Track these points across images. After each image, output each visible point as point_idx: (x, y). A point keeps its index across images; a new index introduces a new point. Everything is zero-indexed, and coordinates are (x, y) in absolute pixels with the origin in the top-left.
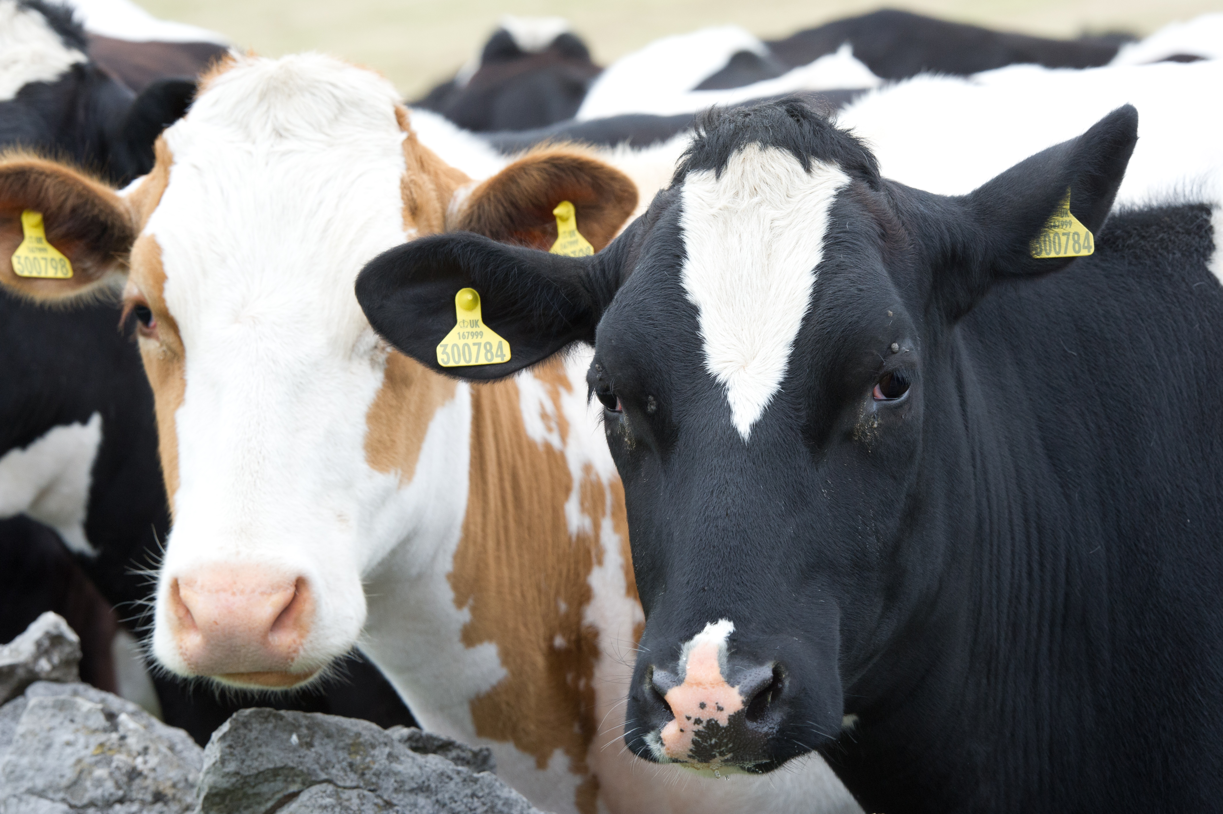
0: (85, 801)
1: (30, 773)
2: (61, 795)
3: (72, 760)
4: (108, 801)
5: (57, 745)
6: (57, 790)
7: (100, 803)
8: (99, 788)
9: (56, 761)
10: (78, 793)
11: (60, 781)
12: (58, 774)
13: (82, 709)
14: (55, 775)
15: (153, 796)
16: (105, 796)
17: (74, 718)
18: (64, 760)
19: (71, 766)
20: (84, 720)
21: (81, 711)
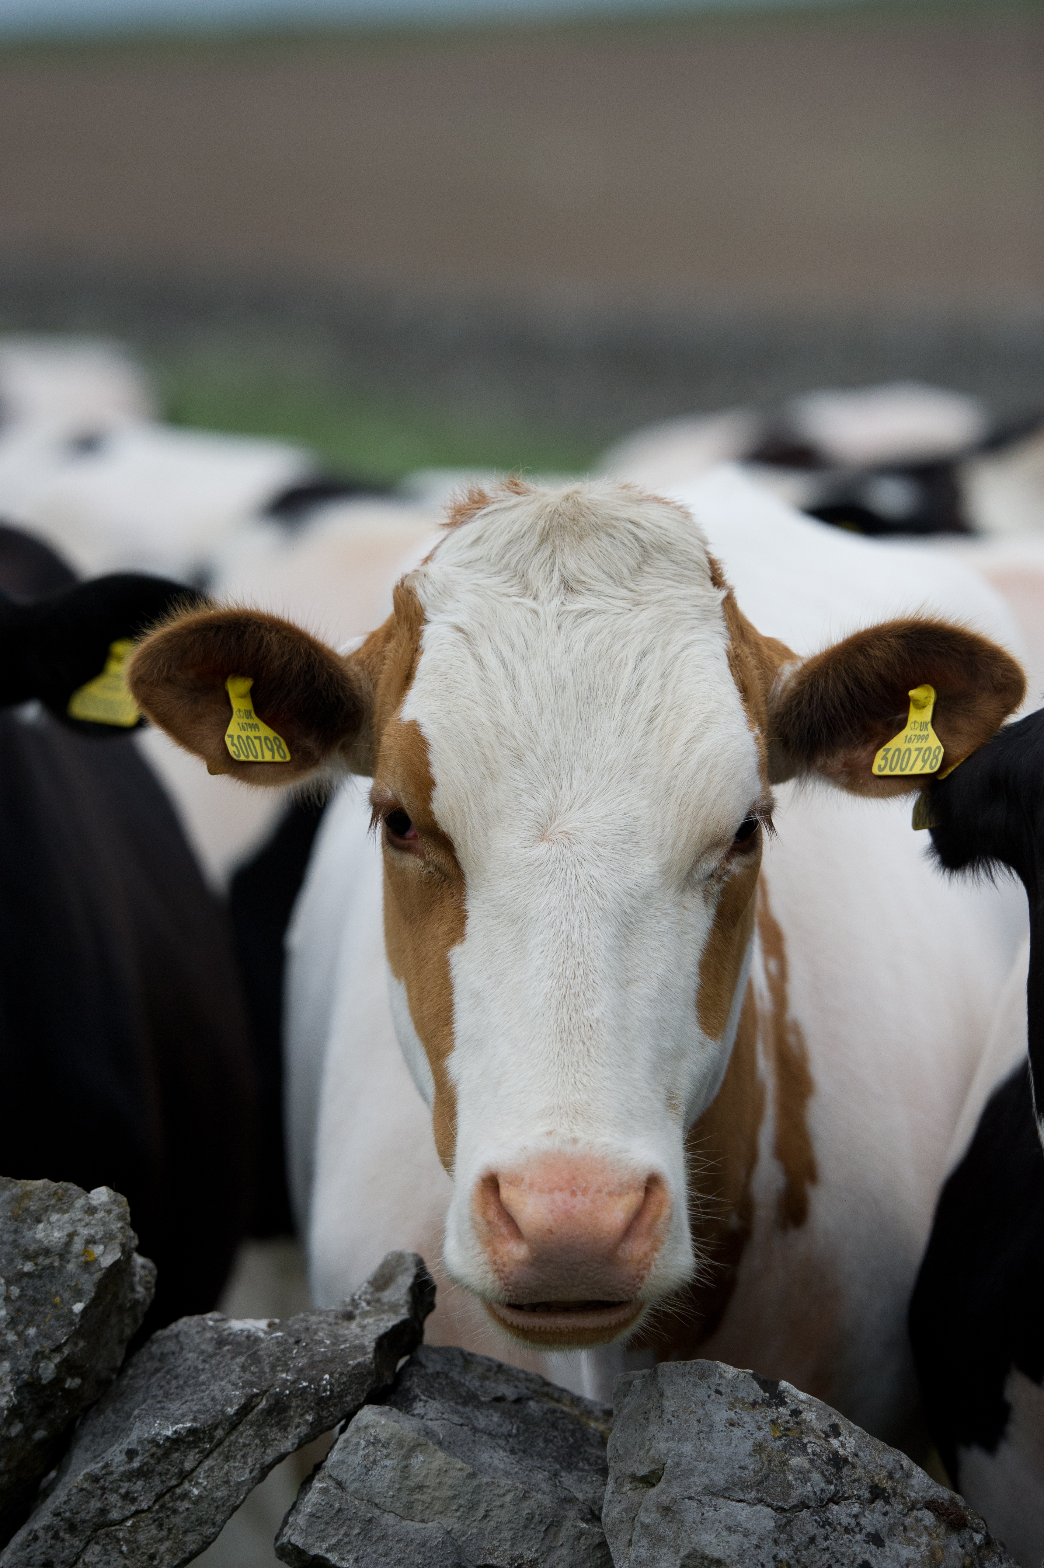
0: (793, 1501)
1: (702, 1466)
2: (753, 1494)
3: (748, 1446)
4: (822, 1501)
5: (720, 1426)
6: (745, 1488)
7: (813, 1504)
8: (806, 1484)
9: (727, 1448)
10: (775, 1490)
11: (743, 1475)
12: (736, 1466)
13: (726, 1375)
14: (733, 1468)
15: (870, 1492)
16: (815, 1493)
17: (720, 1388)
18: (736, 1446)
19: (750, 1454)
20: (731, 1391)
21: (725, 1378)
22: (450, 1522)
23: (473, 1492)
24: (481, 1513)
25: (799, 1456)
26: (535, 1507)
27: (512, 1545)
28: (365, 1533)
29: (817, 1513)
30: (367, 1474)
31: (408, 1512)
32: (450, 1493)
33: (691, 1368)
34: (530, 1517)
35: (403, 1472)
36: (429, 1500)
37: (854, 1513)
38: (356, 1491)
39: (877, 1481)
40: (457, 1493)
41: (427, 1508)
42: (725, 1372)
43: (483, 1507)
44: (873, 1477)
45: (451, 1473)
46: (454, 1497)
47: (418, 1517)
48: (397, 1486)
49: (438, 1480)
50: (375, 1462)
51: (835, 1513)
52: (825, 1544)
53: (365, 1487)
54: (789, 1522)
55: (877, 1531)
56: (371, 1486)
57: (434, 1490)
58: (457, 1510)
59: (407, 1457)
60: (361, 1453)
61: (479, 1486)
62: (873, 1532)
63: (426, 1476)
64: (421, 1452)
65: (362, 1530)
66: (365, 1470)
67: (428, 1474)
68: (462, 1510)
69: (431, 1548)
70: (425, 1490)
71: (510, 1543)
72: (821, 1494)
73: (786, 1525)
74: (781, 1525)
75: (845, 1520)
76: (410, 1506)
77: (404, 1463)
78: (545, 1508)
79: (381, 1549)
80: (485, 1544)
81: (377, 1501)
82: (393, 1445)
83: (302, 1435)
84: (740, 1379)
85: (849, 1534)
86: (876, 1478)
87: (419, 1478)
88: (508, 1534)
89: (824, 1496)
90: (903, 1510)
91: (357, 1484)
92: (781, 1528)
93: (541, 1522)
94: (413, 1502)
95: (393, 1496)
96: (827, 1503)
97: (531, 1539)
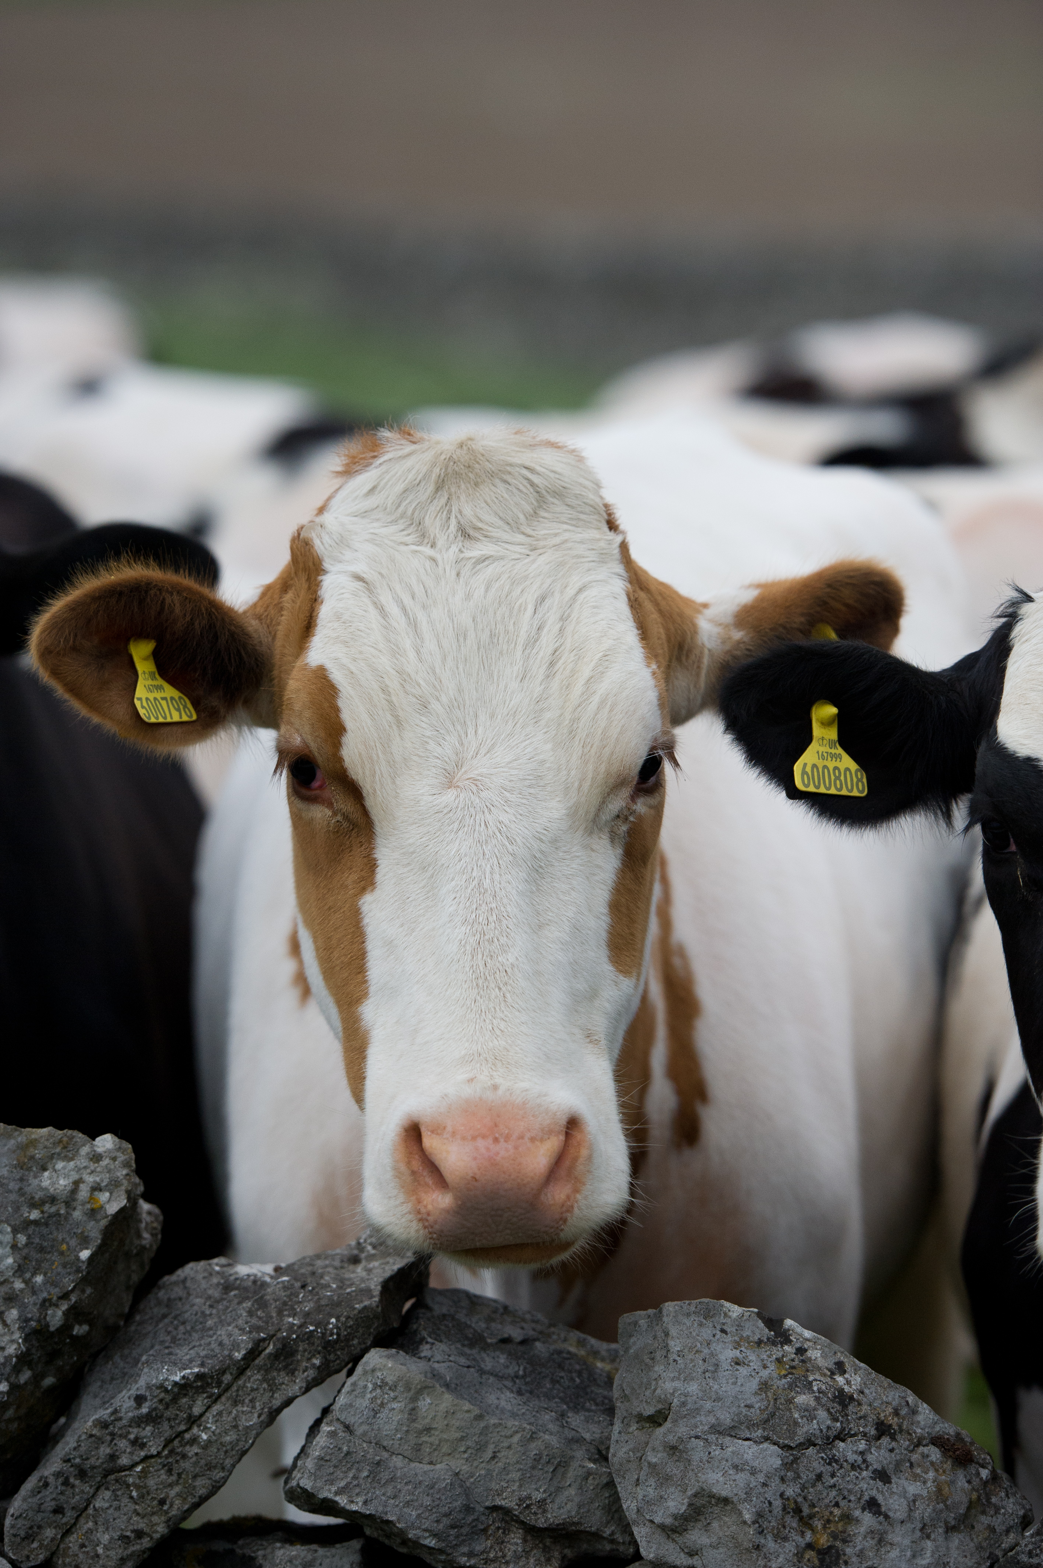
0: (799, 1439)
1: (708, 1405)
2: (760, 1433)
3: (754, 1385)
4: (828, 1438)
5: (725, 1365)
6: (751, 1426)
7: (819, 1441)
8: (812, 1422)
9: (733, 1386)
10: (781, 1429)
11: (749, 1413)
12: (742, 1405)
13: (731, 1314)
14: (739, 1406)
15: (876, 1429)
16: (821, 1431)
17: (725, 1327)
18: (742, 1385)
19: (756, 1393)
20: (737, 1330)
21: (730, 1317)
22: (459, 1464)
23: (481, 1434)
24: (489, 1454)
25: (804, 1394)
26: (543, 1448)
27: (520, 1486)
28: (373, 1475)
29: (824, 1450)
30: (374, 1417)
31: (416, 1454)
32: (458, 1435)
33: (696, 1307)
34: (538, 1459)
35: (410, 1414)
36: (437, 1442)
37: (860, 1450)
38: (365, 1434)
39: (883, 1418)
40: (465, 1435)
41: (435, 1450)
42: (729, 1311)
43: (491, 1448)
44: (879, 1414)
45: (459, 1415)
46: (462, 1439)
47: (427, 1459)
48: (405, 1428)
49: (446, 1422)
50: (382, 1405)
51: (841, 1450)
52: (832, 1481)
53: (373, 1430)
54: (796, 1460)
55: (883, 1468)
56: (379, 1429)
57: (442, 1432)
58: (465, 1452)
59: (414, 1399)
60: (369, 1396)
61: (486, 1427)
62: (879, 1468)
63: (433, 1419)
64: (428, 1395)
65: (371, 1472)
66: (372, 1413)
67: (435, 1416)
68: (469, 1451)
69: (440, 1490)
70: (432, 1432)
71: (518, 1484)
72: (827, 1431)
73: (792, 1462)
74: (787, 1463)
75: (852, 1457)
76: (418, 1448)
77: (411, 1406)
78: (552, 1449)
79: (390, 1491)
80: (494, 1486)
81: (385, 1443)
82: (400, 1388)
83: (309, 1378)
84: (745, 1318)
85: (856, 1470)
86: (882, 1415)
87: (427, 1421)
88: (516, 1475)
89: (830, 1433)
90: (909, 1446)
91: (365, 1427)
92: (787, 1466)
93: (548, 1462)
94: (421, 1445)
95: (401, 1439)
96: (833, 1441)
97: (539, 1480)
